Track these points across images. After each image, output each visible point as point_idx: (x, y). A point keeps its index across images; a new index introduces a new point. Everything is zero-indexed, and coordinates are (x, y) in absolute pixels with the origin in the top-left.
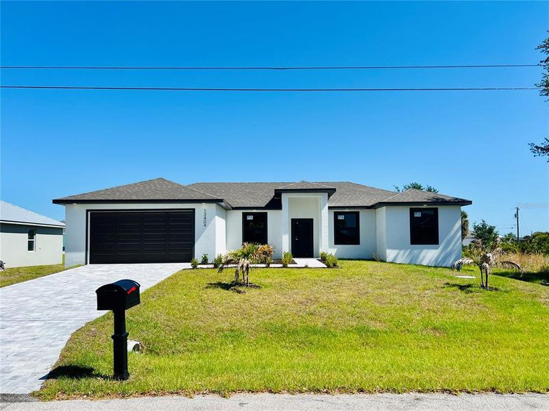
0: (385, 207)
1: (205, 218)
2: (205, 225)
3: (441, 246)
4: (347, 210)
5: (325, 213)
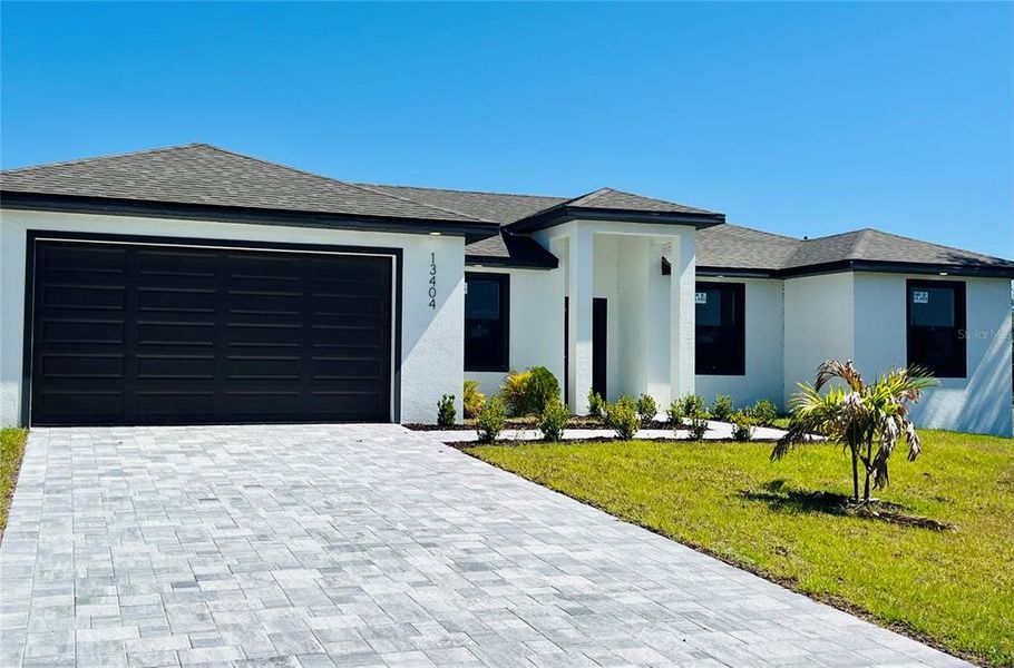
0: (852, 273)
1: (433, 281)
2: (433, 304)
3: (971, 381)
4: (719, 279)
5: (686, 281)
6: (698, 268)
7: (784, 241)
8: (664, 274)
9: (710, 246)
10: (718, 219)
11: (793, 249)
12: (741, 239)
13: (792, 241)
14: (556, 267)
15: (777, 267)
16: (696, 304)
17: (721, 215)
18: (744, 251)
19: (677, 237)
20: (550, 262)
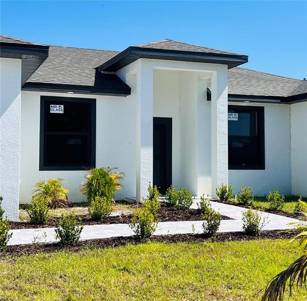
4: (246, 104)
5: (221, 104)
6: (230, 96)
7: (289, 80)
8: (208, 100)
9: (242, 83)
10: (244, 59)
11: (296, 85)
12: (263, 79)
13: (295, 81)
14: (130, 94)
15: (285, 95)
16: (228, 121)
17: (245, 56)
18: (264, 86)
19: (215, 73)
20: (125, 90)
